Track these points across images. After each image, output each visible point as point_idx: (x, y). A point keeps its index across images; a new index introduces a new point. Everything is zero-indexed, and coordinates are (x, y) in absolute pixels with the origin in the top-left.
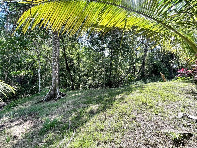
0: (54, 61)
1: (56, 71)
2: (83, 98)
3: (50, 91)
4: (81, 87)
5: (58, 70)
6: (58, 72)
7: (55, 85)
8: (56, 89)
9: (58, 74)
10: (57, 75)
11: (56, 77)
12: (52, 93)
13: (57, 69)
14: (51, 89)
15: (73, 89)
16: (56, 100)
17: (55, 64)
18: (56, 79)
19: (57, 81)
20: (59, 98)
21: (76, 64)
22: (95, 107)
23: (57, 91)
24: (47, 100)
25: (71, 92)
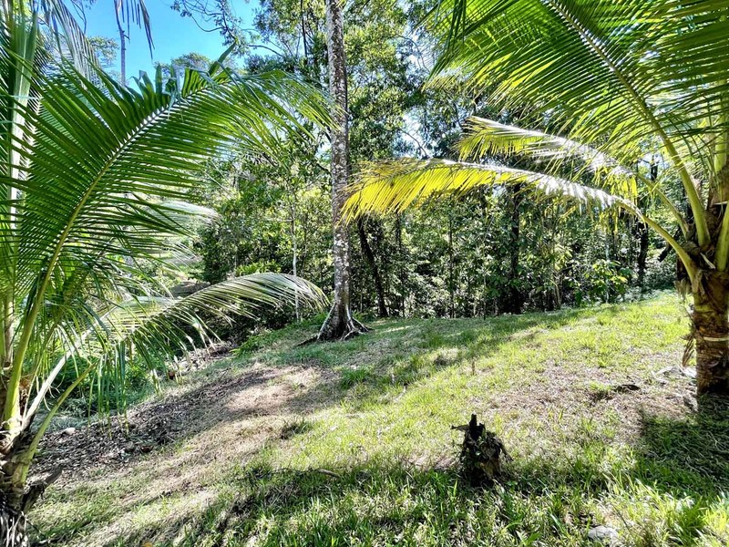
0: (339, 235)
1: (343, 261)
2: (418, 336)
3: (332, 316)
4: (407, 311)
5: (348, 260)
6: (347, 265)
7: (342, 300)
8: (344, 311)
9: (348, 269)
10: (345, 273)
11: (344, 278)
12: (336, 320)
13: (346, 257)
14: (334, 311)
15: (383, 314)
16: (347, 339)
17: (339, 243)
18: (343, 283)
19: (347, 288)
20: (355, 334)
21: (391, 233)
22: (450, 353)
23: (348, 315)
24: (324, 337)
25: (380, 322)
